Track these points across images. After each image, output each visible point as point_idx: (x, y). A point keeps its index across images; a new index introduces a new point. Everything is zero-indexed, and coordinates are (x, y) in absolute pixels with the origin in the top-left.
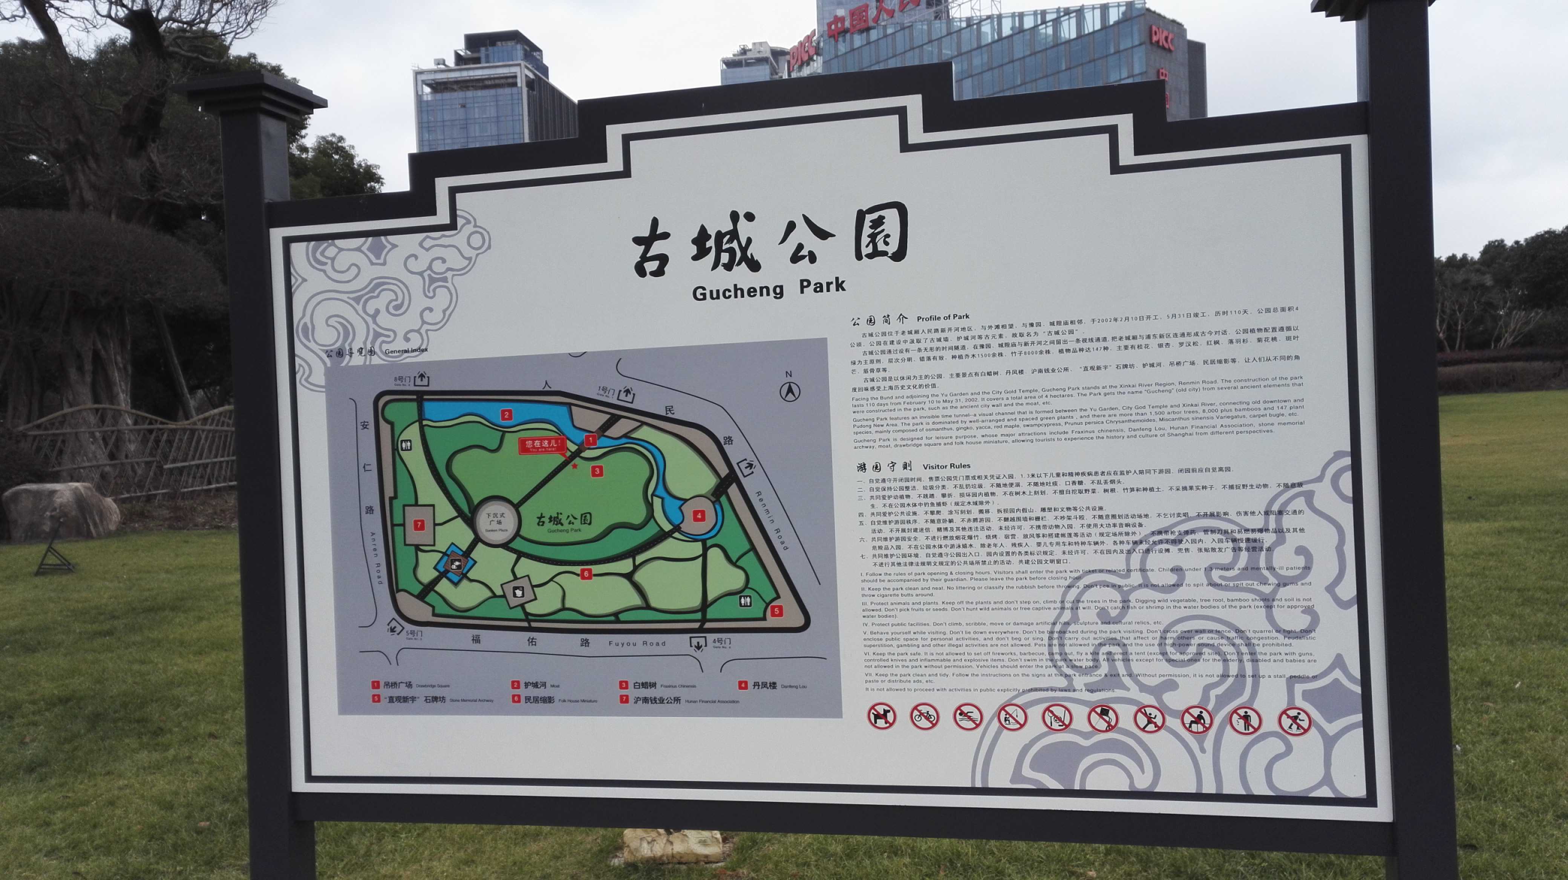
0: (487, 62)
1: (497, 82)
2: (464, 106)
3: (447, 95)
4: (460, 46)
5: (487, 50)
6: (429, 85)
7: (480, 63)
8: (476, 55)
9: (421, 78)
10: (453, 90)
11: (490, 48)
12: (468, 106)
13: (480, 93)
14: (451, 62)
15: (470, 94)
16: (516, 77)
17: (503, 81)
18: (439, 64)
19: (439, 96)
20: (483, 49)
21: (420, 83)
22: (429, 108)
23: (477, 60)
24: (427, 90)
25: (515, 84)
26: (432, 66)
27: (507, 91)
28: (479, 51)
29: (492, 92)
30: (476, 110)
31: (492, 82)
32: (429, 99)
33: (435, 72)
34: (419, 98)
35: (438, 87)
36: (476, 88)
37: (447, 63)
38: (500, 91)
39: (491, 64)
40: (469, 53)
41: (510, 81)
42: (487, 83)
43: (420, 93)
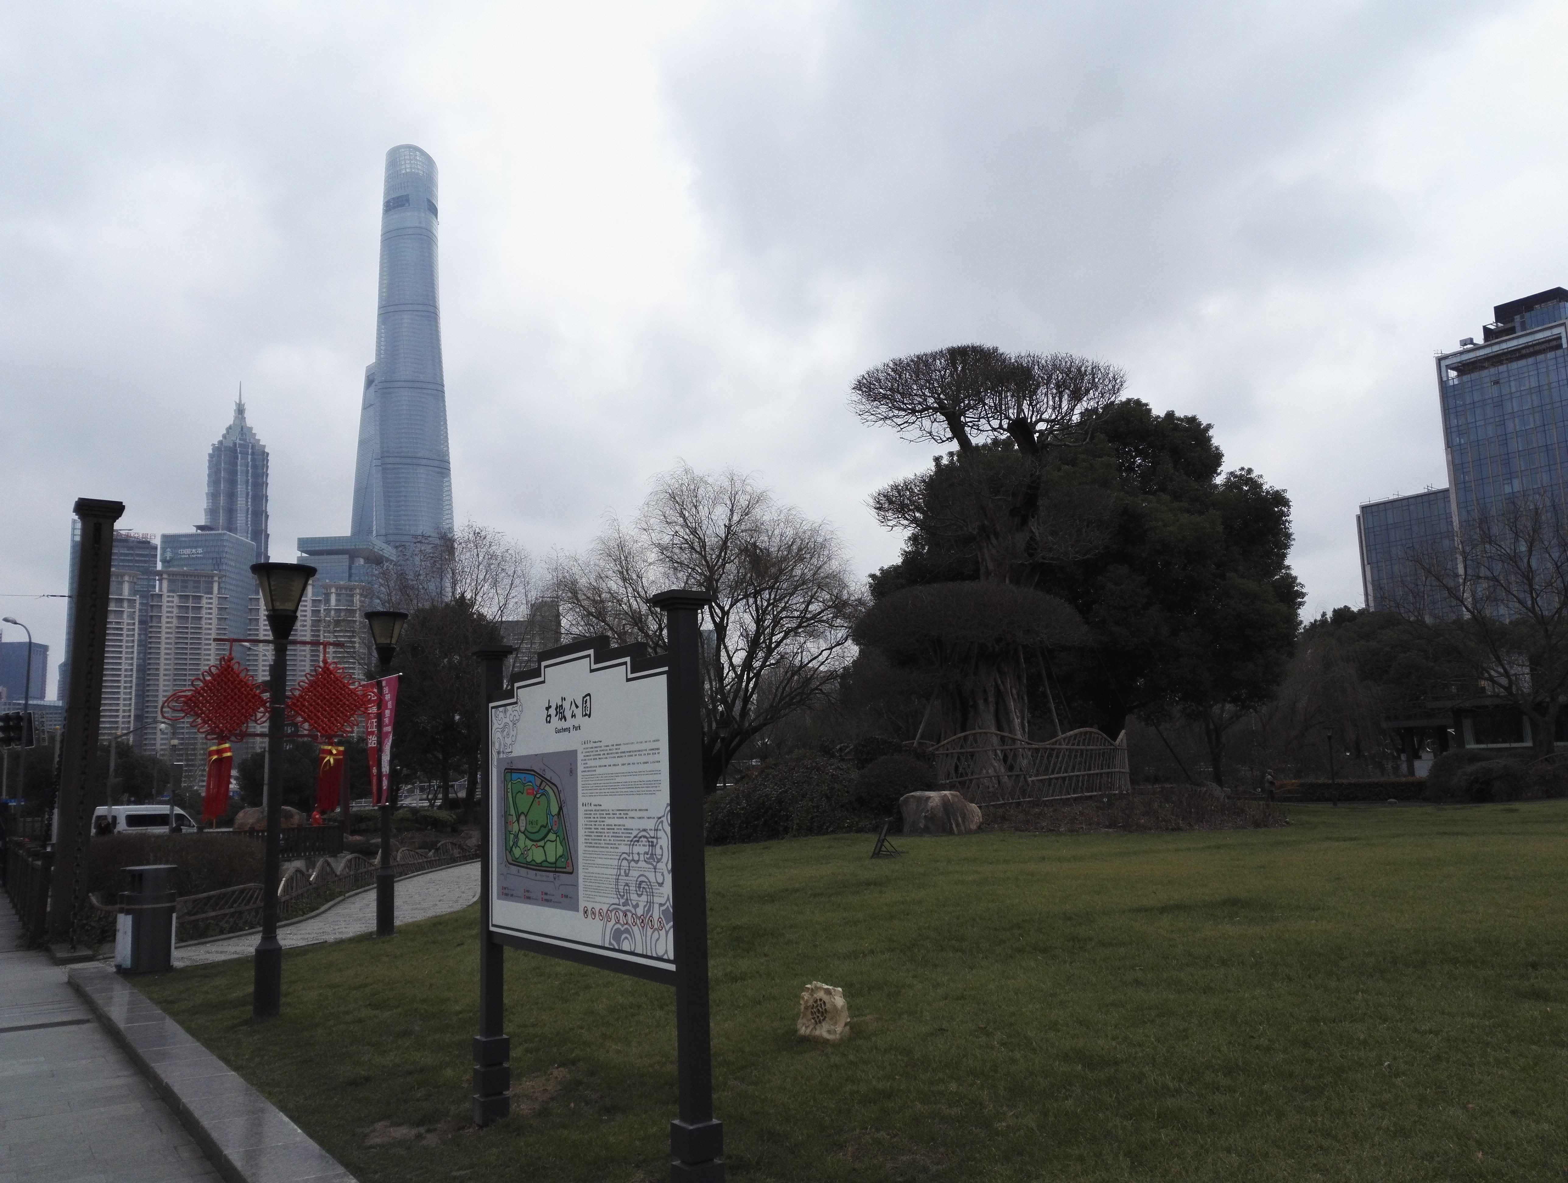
0: (1522, 330)
1: (1537, 348)
2: (1496, 382)
3: (1475, 375)
4: (1490, 319)
5: (1522, 317)
6: (1453, 369)
7: (1515, 333)
8: (1509, 325)
9: (1444, 363)
10: (1484, 368)
11: (1527, 315)
12: (1501, 381)
13: (1514, 365)
14: (1479, 339)
15: (1502, 368)
16: (1560, 338)
17: (1543, 346)
18: (1466, 344)
19: (1466, 378)
20: (1517, 318)
21: (1443, 369)
22: (1456, 393)
23: (1512, 330)
24: (1453, 374)
25: (1560, 346)
26: (1458, 348)
27: (1551, 355)
28: (1513, 320)
29: (1531, 360)
30: (1513, 384)
31: (1531, 350)
32: (1456, 382)
33: (1461, 353)
34: (1443, 385)
35: (1463, 368)
36: (1511, 360)
37: (1475, 342)
38: (1541, 357)
39: (1528, 331)
40: (1500, 325)
41: (1554, 343)
42: (1524, 352)
43: (1445, 379)
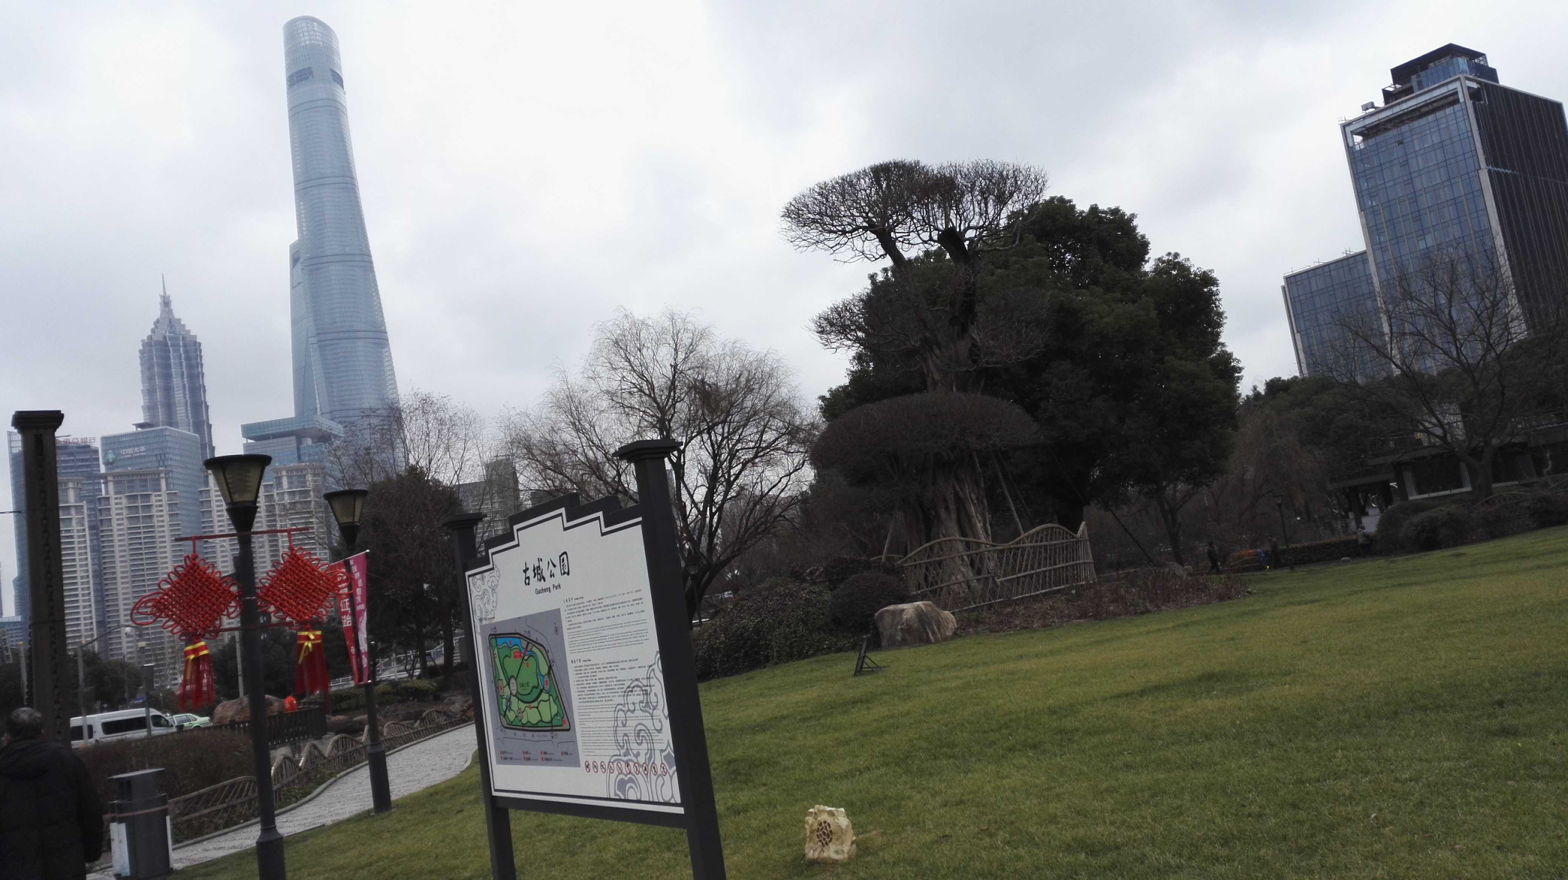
0: (1420, 89)
1: (1435, 105)
2: (1401, 143)
3: (1380, 138)
4: (1388, 82)
5: (1419, 77)
6: (1358, 134)
7: (1413, 92)
8: (1407, 86)
9: (1349, 129)
10: (1386, 130)
11: (1423, 74)
12: (1405, 141)
13: (1416, 124)
14: (1380, 103)
15: (1405, 128)
16: (1456, 93)
17: (1442, 103)
18: (1367, 109)
19: (1371, 141)
20: (1414, 77)
21: (1349, 135)
22: (1363, 157)
23: (1410, 90)
24: (1358, 139)
25: (1457, 101)
26: (1361, 113)
27: (1449, 111)
28: (1409, 81)
29: (1431, 118)
30: (1416, 142)
31: (1430, 107)
32: (1362, 146)
33: (1364, 118)
34: (1350, 150)
35: (1367, 133)
36: (1412, 119)
37: (1376, 105)
38: (1439, 114)
39: (1426, 90)
40: (1398, 86)
41: (1451, 99)
42: (1424, 110)
43: (1351, 145)
